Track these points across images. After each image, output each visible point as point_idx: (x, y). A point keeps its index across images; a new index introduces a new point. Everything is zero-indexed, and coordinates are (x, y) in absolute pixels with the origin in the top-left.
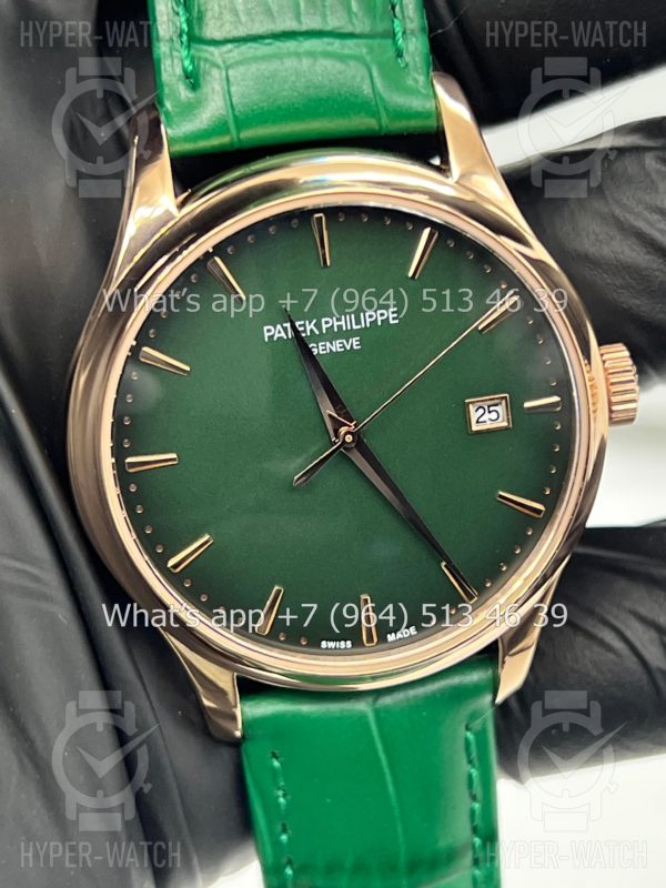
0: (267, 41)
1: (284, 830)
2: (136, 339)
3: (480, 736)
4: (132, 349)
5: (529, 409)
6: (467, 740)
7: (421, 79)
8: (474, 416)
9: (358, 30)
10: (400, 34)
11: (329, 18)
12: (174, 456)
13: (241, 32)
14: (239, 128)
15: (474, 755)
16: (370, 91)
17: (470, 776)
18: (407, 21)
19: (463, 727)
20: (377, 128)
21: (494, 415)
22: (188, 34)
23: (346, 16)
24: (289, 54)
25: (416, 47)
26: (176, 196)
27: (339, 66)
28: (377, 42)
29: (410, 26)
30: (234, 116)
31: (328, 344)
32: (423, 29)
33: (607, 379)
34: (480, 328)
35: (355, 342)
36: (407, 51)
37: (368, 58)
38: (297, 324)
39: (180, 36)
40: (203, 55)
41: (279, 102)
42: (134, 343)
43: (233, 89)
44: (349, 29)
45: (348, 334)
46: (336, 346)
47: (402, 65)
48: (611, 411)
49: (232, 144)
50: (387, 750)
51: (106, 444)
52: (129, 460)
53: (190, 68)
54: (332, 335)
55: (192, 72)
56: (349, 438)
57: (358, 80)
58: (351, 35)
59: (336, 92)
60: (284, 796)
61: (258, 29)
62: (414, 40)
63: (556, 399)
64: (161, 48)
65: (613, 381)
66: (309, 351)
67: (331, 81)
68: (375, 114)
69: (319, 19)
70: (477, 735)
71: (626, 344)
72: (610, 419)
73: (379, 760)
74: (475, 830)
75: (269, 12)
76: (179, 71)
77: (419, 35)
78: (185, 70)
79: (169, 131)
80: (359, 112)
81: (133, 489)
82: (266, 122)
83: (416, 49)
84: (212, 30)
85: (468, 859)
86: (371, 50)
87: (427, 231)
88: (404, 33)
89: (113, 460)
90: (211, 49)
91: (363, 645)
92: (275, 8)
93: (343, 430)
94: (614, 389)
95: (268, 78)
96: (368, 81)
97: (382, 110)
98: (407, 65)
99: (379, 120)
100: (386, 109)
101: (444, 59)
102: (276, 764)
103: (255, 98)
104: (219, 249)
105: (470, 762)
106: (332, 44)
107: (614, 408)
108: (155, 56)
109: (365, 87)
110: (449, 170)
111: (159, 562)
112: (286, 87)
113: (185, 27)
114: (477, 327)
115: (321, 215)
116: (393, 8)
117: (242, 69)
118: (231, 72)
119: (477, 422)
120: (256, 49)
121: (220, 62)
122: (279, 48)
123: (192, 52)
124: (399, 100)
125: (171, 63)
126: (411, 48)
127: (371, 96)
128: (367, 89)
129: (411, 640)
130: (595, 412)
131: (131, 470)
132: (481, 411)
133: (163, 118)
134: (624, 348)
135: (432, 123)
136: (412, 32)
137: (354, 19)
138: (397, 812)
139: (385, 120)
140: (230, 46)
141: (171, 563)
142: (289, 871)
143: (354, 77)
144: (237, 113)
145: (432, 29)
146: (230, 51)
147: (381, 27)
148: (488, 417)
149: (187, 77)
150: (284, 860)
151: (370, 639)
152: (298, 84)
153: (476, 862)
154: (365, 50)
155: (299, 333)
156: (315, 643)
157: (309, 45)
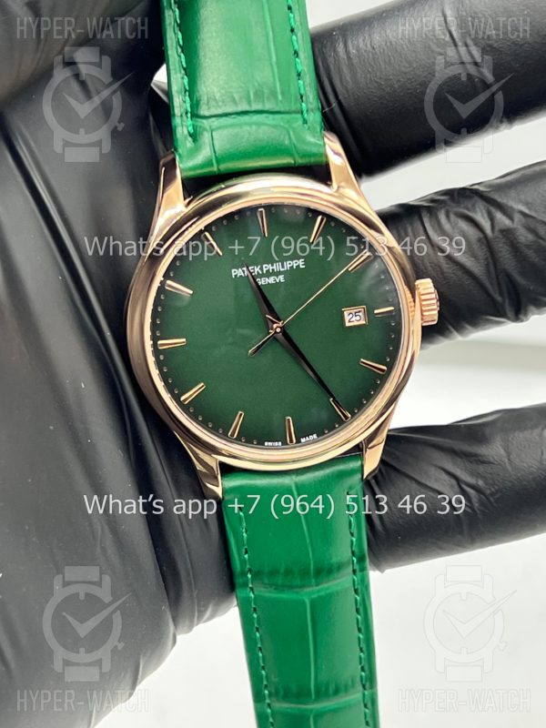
0: (233, 116)
1: (246, 552)
2: (163, 276)
4: (161, 282)
5: (377, 314)
7: (317, 136)
8: (347, 318)
9: (282, 110)
10: (305, 111)
11: (266, 104)
12: (184, 340)
13: (220, 111)
14: (218, 162)
16: (289, 142)
18: (309, 104)
19: (345, 493)
20: (293, 163)
21: (358, 318)
22: (191, 113)
23: (275, 102)
24: (246, 124)
25: (315, 118)
26: (185, 199)
27: (272, 130)
28: (292, 116)
29: (310, 106)
30: (216, 157)
31: (267, 279)
32: (318, 108)
34: (350, 270)
35: (281, 278)
36: (309, 120)
37: (287, 126)
38: (250, 268)
39: (186, 113)
40: (199, 124)
41: (240, 150)
42: (162, 279)
43: (215, 142)
44: (277, 109)
45: (278, 274)
46: (271, 280)
48: (422, 315)
49: (215, 171)
51: (148, 333)
52: (160, 342)
53: (192, 131)
54: (268, 274)
55: (193, 133)
56: (278, 330)
57: (282, 137)
58: (278, 112)
59: (270, 143)
60: (246, 532)
61: (229, 110)
62: (313, 114)
63: (392, 308)
64: (177, 121)
65: (423, 299)
66: (256, 283)
67: (267, 137)
68: (292, 155)
69: (261, 104)
71: (431, 279)
74: (353, 553)
75: (234, 101)
76: (186, 132)
77: (316, 111)
78: (189, 132)
79: (181, 165)
80: (283, 154)
81: (162, 357)
82: (233, 159)
84: (204, 111)
85: (350, 569)
86: (289, 120)
87: (320, 218)
88: (308, 110)
89: (152, 342)
90: (205, 121)
91: (288, 444)
92: (237, 98)
93: (275, 326)
94: (424, 303)
95: (234, 137)
96: (287, 137)
97: (295, 153)
99: (294, 159)
100: (297, 152)
101: (330, 124)
102: (241, 513)
103: (228, 146)
104: (208, 228)
106: (268, 117)
107: (424, 314)
108: (173, 124)
109: (285, 140)
110: (332, 184)
111: (176, 398)
112: (244, 140)
113: (189, 109)
114: (348, 269)
115: (262, 209)
116: (302, 97)
117: (220, 132)
118: (214, 134)
119: (349, 322)
120: (227, 120)
121: (208, 128)
122: (240, 120)
123: (193, 122)
124: (306, 148)
125: (182, 128)
126: (311, 118)
127: (290, 145)
128: (287, 142)
129: (314, 442)
130: (413, 316)
131: (161, 348)
132: (351, 315)
133: (177, 158)
135: (324, 159)
136: (312, 110)
137: (280, 104)
138: (308, 541)
139: (297, 159)
140: (213, 119)
141: (182, 399)
142: (249, 576)
143: (280, 135)
144: (217, 155)
146: (213, 122)
147: (293, 108)
148: (354, 318)
149: (191, 136)
150: (247, 569)
151: (291, 441)
152: (250, 139)
153: (354, 571)
154: (285, 121)
155: (251, 273)
156: (261, 443)
157: (256, 118)
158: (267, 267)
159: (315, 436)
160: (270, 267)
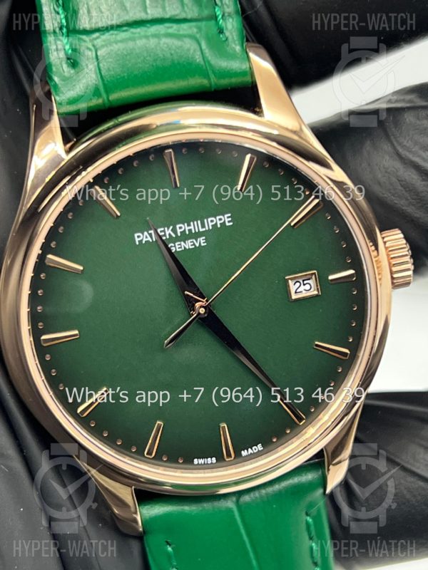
0: (125, 28)
2: (41, 249)
3: (317, 519)
4: (39, 257)
5: (332, 280)
6: (307, 523)
7: (238, 48)
8: (293, 287)
9: (189, 16)
10: (220, 17)
11: (167, 9)
12: (76, 332)
14: (107, 92)
15: (313, 533)
16: (201, 59)
17: (311, 548)
18: (225, 6)
19: (304, 513)
20: (208, 85)
21: (307, 287)
22: (66, 27)
23: (180, 7)
24: (141, 37)
25: (233, 26)
26: (65, 144)
27: (177, 43)
28: (203, 24)
29: (227, 10)
30: (104, 84)
31: (182, 243)
32: (237, 12)
33: (388, 255)
34: (292, 224)
35: (202, 241)
36: (227, 29)
37: (198, 36)
38: (159, 230)
39: (61, 29)
41: (136, 72)
42: (40, 252)
43: (101, 65)
44: (183, 16)
45: (196, 235)
46: (188, 245)
47: (224, 39)
48: (393, 278)
49: (104, 104)
50: (249, 535)
52: (44, 337)
53: (70, 52)
54: (184, 237)
55: (71, 54)
56: (202, 311)
57: (192, 51)
58: (185, 20)
59: (176, 62)
62: (231, 20)
63: (351, 272)
64: (48, 39)
65: (392, 256)
66: (169, 250)
67: (172, 54)
68: (207, 76)
69: (160, 10)
70: (313, 518)
71: (400, 229)
72: (393, 283)
73: (244, 542)
75: (123, 7)
77: (234, 16)
78: (66, 54)
79: (58, 98)
80: (194, 76)
81: (48, 358)
83: (233, 27)
86: (199, 29)
87: (248, 157)
88: (223, 16)
89: (32, 338)
90: (84, 37)
91: (224, 460)
92: (128, 5)
93: (198, 305)
94: (394, 262)
95: (126, 55)
96: (199, 53)
97: (210, 72)
98: (227, 39)
99: (209, 79)
100: (214, 72)
102: (170, 549)
103: (118, 70)
104: (98, 180)
105: (311, 538)
106: (171, 27)
107: (395, 276)
109: (197, 57)
110: (262, 112)
111: (71, 410)
112: (139, 60)
113: (64, 21)
114: (290, 224)
115: (171, 150)
117: (107, 50)
118: (99, 53)
119: (296, 292)
120: (116, 35)
121: (91, 46)
122: (133, 33)
123: (70, 40)
124: (224, 64)
125: (56, 49)
126: (230, 26)
127: (202, 63)
128: (198, 58)
129: (259, 454)
130: (380, 279)
131: (45, 345)
132: (298, 284)
133: (52, 90)
134: (400, 232)
135: (248, 79)
136: (230, 15)
137: (186, 8)
139: (213, 80)
140: (97, 34)
141: (79, 410)
143: (189, 50)
144: (106, 82)
145: (243, 11)
146: (98, 38)
147: (206, 13)
148: (302, 288)
149: (68, 59)
151: (229, 455)
152: (148, 58)
154: (195, 30)
155: (160, 237)
156: (188, 461)
157: (154, 29)
158: (181, 227)
159: (260, 447)
160: (185, 227)
